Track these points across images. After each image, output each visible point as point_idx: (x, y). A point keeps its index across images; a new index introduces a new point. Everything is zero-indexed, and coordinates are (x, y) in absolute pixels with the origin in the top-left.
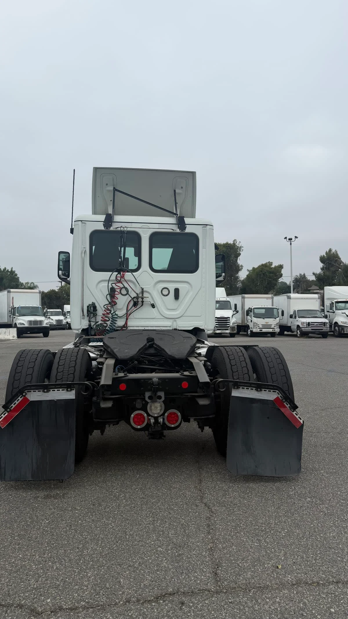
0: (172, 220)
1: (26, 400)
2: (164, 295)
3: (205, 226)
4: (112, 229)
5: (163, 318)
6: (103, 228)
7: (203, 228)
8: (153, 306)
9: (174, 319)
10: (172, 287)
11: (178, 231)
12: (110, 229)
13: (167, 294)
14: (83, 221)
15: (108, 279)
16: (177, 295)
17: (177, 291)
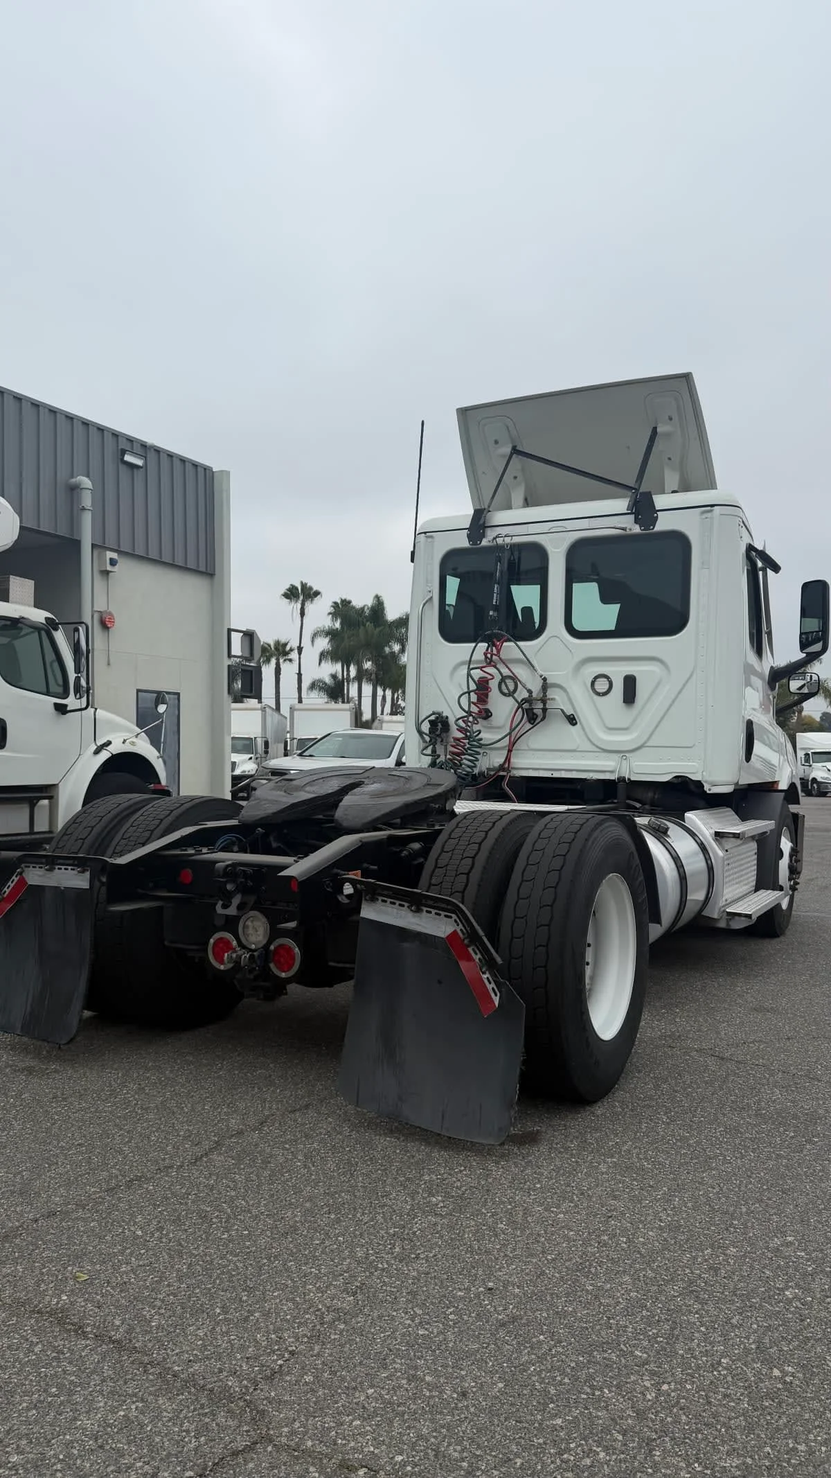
0: (621, 505)
1: (22, 882)
2: (598, 694)
3: (709, 508)
4: (485, 543)
5: (598, 750)
6: (465, 543)
7: (706, 515)
8: (572, 720)
9: (622, 753)
10: (617, 672)
11: (637, 529)
12: (482, 544)
13: (604, 691)
14: (427, 534)
15: (468, 659)
16: (630, 695)
17: (630, 683)
